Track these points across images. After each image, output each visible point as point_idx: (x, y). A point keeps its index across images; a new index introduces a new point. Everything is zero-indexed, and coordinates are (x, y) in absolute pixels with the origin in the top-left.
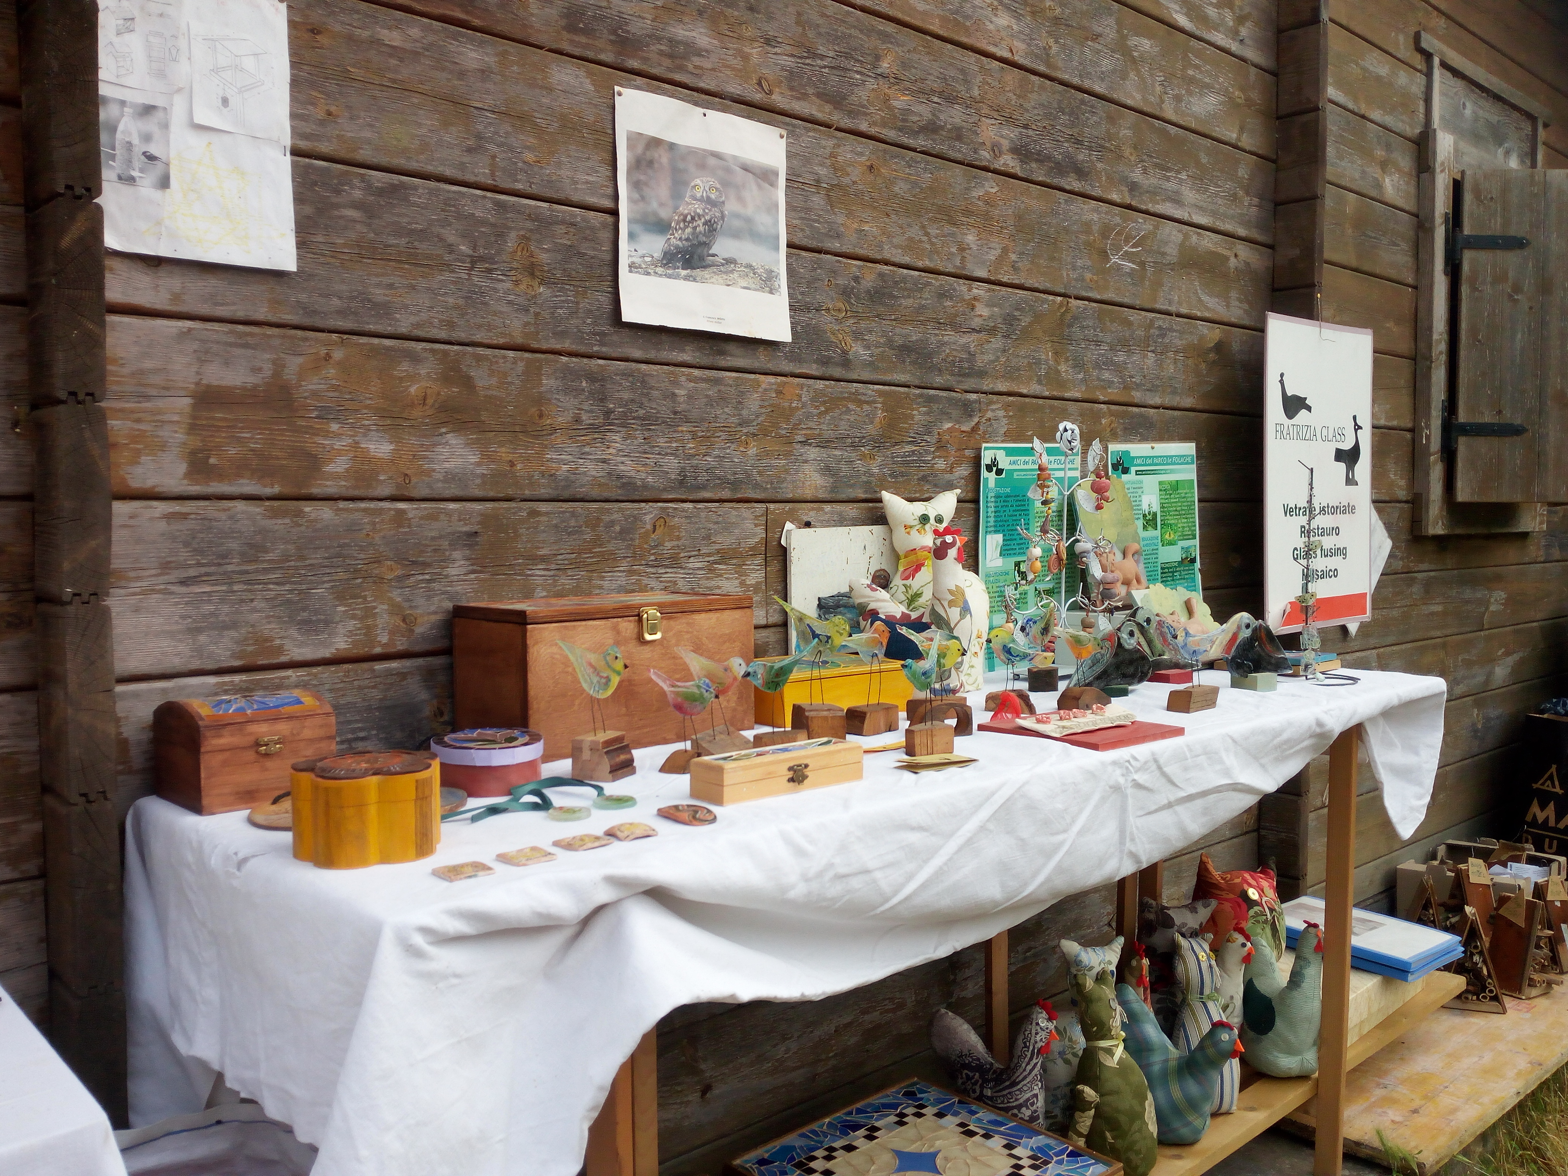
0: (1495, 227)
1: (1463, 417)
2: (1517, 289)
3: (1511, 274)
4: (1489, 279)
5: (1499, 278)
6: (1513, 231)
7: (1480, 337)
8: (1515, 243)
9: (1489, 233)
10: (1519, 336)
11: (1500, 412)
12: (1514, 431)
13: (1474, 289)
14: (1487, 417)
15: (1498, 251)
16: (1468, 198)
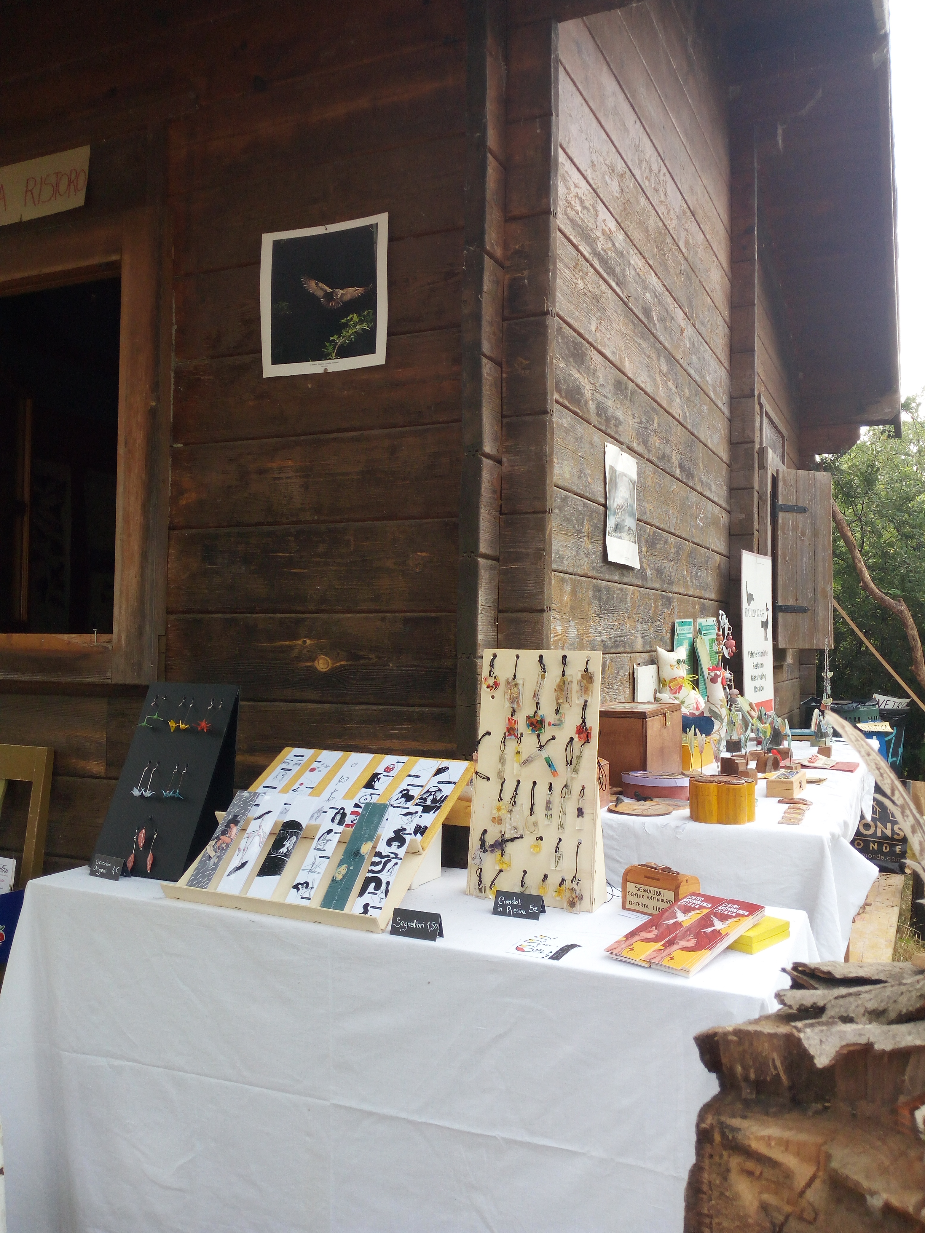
0: (792, 501)
1: (780, 602)
2: (803, 534)
3: (800, 526)
4: (791, 528)
5: (795, 528)
6: (800, 504)
7: (787, 559)
8: (803, 510)
9: (790, 504)
10: (805, 559)
11: (797, 600)
12: (804, 610)
13: (784, 533)
14: (791, 603)
15: (795, 514)
16: (780, 484)
